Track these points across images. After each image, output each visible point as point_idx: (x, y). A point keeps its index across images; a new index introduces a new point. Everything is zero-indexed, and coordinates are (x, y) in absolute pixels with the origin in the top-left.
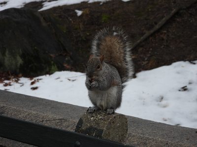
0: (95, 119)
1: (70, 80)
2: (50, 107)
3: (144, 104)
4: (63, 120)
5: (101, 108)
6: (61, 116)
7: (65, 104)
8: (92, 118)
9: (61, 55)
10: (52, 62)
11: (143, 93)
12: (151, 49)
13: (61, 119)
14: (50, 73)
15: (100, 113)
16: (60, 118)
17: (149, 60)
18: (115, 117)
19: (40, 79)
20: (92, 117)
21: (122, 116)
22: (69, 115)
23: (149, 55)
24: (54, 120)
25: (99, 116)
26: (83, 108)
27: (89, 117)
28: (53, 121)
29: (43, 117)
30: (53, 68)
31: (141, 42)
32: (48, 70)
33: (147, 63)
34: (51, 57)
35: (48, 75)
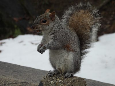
0: (55, 83)
1: (32, 43)
2: (12, 71)
3: (106, 68)
4: (25, 84)
5: (60, 71)
6: (23, 79)
7: (27, 68)
8: (52, 82)
9: (24, 19)
10: (16, 26)
11: (106, 56)
12: (113, 13)
13: (23, 83)
14: (13, 36)
15: (60, 77)
16: (22, 81)
17: (111, 24)
18: (74, 81)
19: (4, 43)
20: (52, 80)
21: (81, 79)
22: (31, 78)
23: (111, 19)
24: (16, 83)
25: (59, 79)
26: (44, 72)
27: (49, 80)
28: (15, 85)
29: (6, 80)
30: (16, 31)
31: (103, 6)
32: (11, 33)
33: (110, 27)
34: (14, 21)
35: (11, 39)
